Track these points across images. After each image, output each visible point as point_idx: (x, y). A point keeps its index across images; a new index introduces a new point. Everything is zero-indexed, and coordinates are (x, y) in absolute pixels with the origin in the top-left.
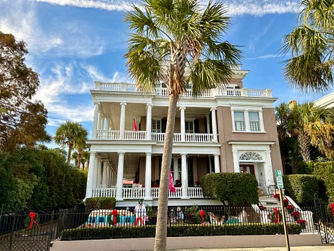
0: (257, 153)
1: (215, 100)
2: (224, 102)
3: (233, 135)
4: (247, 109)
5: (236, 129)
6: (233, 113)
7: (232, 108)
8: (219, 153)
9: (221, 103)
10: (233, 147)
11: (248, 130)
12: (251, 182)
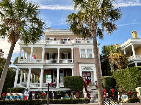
0: (91, 67)
1: (73, 45)
2: (76, 46)
3: (80, 60)
4: (86, 48)
5: (81, 57)
6: (80, 50)
7: (80, 48)
8: (73, 68)
9: (75, 46)
10: (80, 65)
11: (87, 57)
12: (80, 80)
